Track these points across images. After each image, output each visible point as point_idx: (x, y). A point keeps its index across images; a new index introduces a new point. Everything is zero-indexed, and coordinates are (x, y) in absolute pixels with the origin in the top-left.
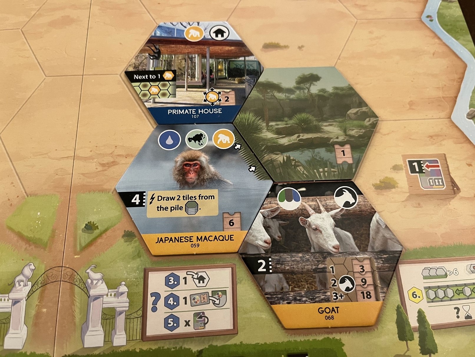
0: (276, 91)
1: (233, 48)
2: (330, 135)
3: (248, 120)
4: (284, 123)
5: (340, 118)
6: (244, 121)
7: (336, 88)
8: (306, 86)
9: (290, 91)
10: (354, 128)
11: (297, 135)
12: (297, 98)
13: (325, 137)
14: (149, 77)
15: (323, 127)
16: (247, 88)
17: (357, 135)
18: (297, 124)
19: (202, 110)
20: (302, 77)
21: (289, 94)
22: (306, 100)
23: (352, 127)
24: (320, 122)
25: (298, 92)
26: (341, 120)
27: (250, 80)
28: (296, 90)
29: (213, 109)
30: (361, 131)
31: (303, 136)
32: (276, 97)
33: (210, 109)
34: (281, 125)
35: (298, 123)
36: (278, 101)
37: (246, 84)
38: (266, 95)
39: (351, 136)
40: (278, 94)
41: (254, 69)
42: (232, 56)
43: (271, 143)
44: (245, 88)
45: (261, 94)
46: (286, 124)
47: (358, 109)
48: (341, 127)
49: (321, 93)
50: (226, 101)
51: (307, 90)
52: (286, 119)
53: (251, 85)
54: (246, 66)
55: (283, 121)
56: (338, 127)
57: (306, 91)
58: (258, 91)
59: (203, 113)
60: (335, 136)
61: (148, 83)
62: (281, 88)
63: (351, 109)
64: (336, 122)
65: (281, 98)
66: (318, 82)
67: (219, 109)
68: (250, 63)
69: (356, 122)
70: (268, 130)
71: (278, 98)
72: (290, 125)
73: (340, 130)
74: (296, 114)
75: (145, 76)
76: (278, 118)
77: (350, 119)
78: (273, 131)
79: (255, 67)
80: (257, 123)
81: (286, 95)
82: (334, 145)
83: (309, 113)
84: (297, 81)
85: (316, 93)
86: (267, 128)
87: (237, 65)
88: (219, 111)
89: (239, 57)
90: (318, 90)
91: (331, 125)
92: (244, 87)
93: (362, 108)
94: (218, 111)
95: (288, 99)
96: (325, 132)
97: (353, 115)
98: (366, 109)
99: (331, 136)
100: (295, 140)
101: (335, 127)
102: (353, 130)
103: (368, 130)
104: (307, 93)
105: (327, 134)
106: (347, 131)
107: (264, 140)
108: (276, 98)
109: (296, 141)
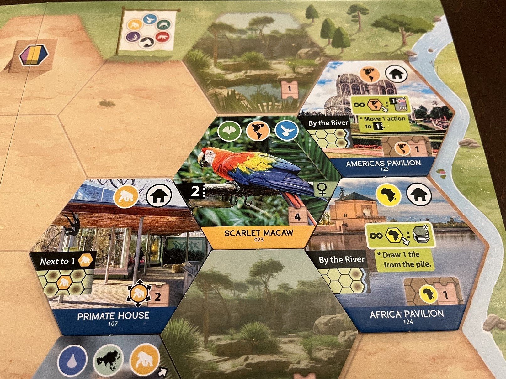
0: (223, 287)
1: (174, 218)
2: (289, 357)
3: (181, 332)
4: (229, 337)
5: (305, 331)
6: (176, 332)
7: (303, 283)
8: (263, 279)
9: (241, 286)
10: (322, 347)
11: (244, 357)
12: (249, 297)
13: (282, 360)
14: (59, 262)
15: (280, 345)
16: (186, 281)
17: (325, 358)
18: (245, 339)
19: (124, 313)
20: (259, 264)
21: (238, 290)
22: (261, 301)
23: (320, 345)
24: (277, 336)
25: (251, 288)
26: (306, 333)
27: (192, 267)
28: (249, 286)
29: (137, 312)
30: (332, 352)
31: (252, 359)
32: (222, 295)
33: (133, 313)
34: (224, 340)
35: (248, 338)
36: (223, 303)
37: (186, 273)
38: (208, 292)
39: (317, 360)
40: (225, 291)
41: (199, 251)
42: (172, 231)
43: (208, 370)
44: (183, 280)
45: (202, 291)
46: (232, 339)
47: (330, 317)
48: (305, 345)
49: (282, 291)
50: (157, 300)
51: (264, 285)
52: (232, 331)
53: (192, 275)
54: (189, 246)
55: (226, 333)
56: (301, 345)
57: (262, 287)
58: (198, 286)
59: (123, 318)
60: (296, 360)
61: (57, 271)
62: (230, 281)
63: (321, 316)
64: (298, 336)
65: (228, 298)
66: (279, 272)
67: (146, 312)
68: (194, 241)
69: (326, 338)
70: (205, 347)
71: (224, 297)
72: (236, 341)
73: (304, 350)
74: (246, 324)
75: (55, 260)
76: (221, 330)
77: (318, 331)
78: (213, 349)
79: (200, 247)
80: (192, 336)
81: (235, 293)
82: (294, 373)
83: (264, 322)
84: (251, 271)
85: (275, 291)
86: (205, 345)
87: (176, 245)
88: (146, 315)
89: (181, 232)
90: (278, 285)
91: (292, 342)
92: (182, 278)
93: (336, 315)
94: (144, 315)
95: (238, 299)
96: (282, 352)
97: (323, 326)
98: (342, 316)
99: (291, 359)
100: (241, 365)
101: (297, 345)
102: (321, 350)
103: (342, 350)
104: (263, 290)
105: (285, 357)
106: (313, 352)
107: (200, 363)
108: (222, 297)
109: (242, 367)
